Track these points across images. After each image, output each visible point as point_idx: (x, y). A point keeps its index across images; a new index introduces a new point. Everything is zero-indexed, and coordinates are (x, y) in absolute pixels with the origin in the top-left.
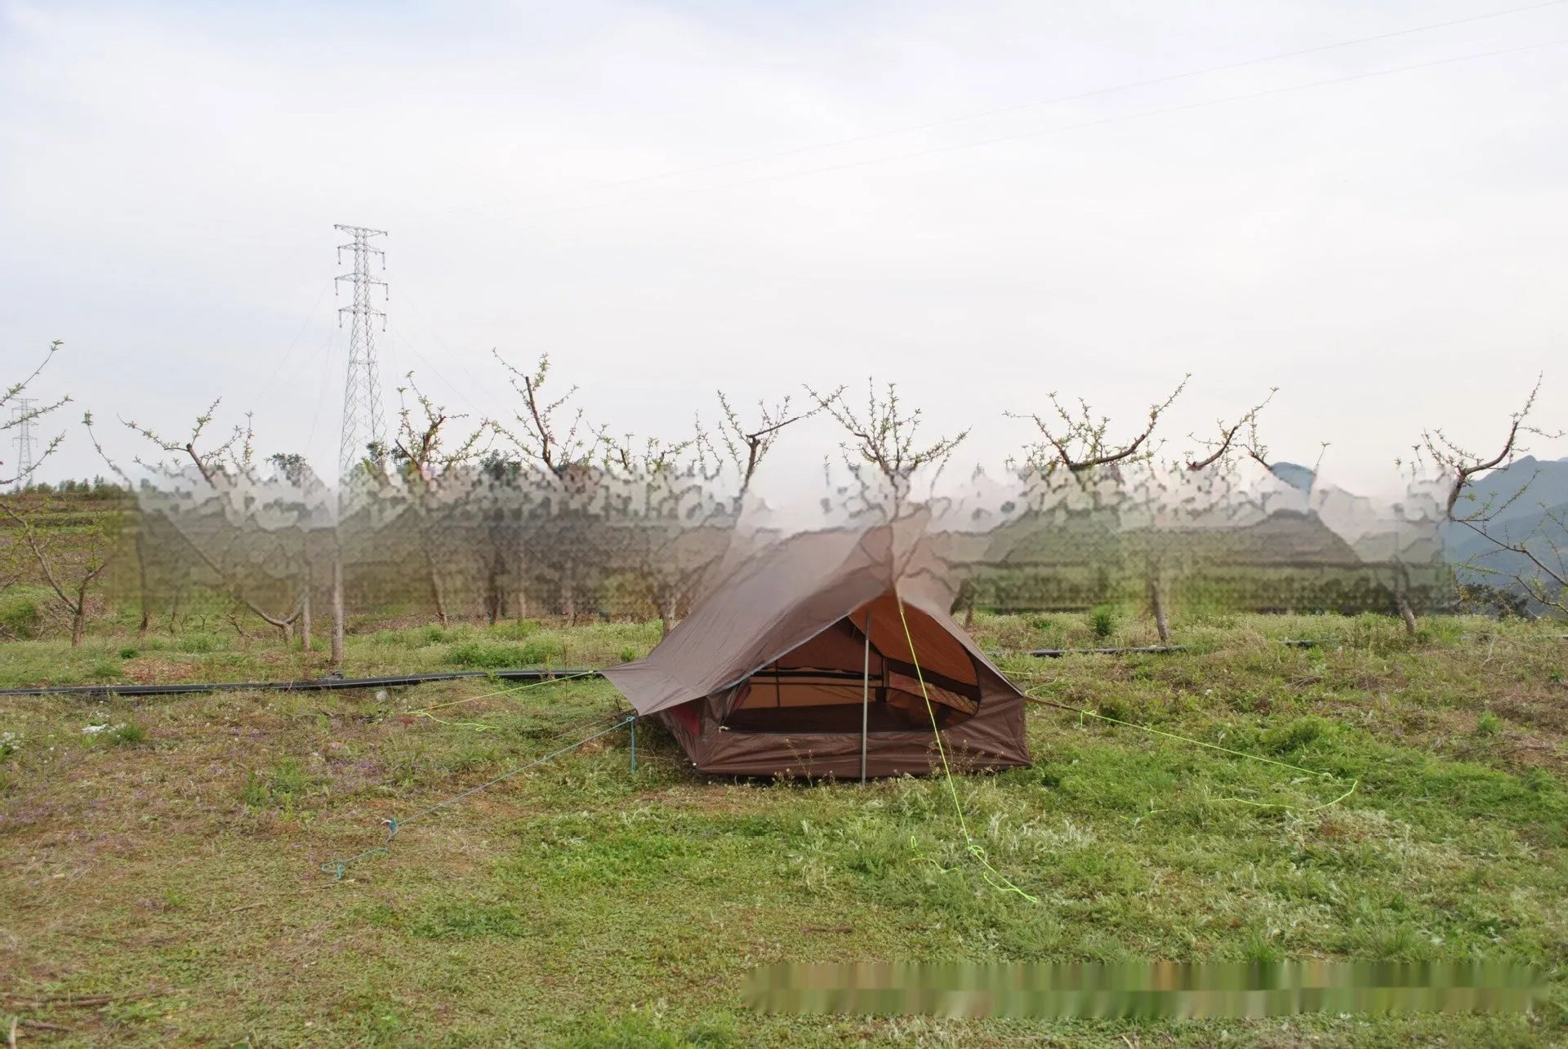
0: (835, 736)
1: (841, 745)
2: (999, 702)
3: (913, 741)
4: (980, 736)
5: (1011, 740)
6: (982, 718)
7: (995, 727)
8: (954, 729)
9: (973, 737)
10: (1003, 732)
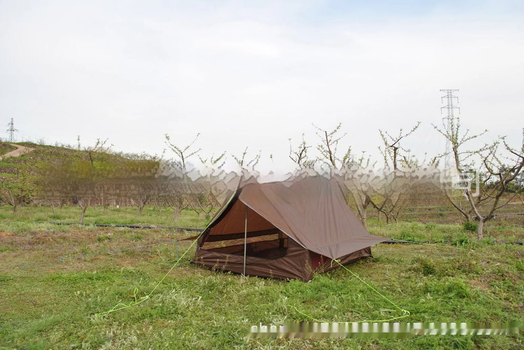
0: (236, 256)
1: (237, 260)
2: (296, 251)
3: (262, 262)
4: (287, 264)
5: (300, 268)
6: (289, 257)
7: (294, 262)
8: (278, 260)
9: (285, 265)
10: (297, 264)
